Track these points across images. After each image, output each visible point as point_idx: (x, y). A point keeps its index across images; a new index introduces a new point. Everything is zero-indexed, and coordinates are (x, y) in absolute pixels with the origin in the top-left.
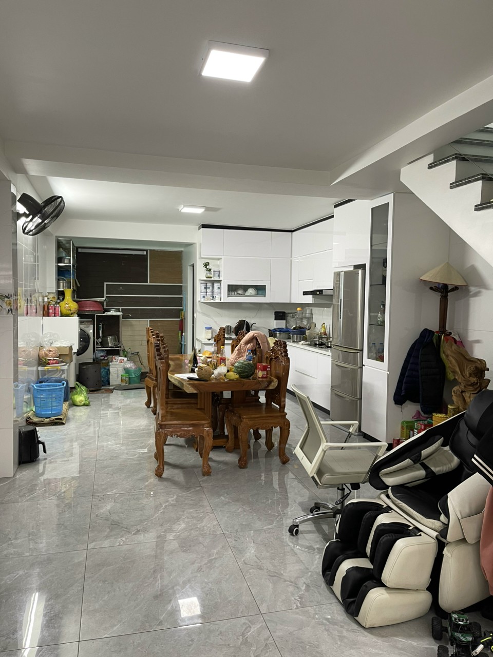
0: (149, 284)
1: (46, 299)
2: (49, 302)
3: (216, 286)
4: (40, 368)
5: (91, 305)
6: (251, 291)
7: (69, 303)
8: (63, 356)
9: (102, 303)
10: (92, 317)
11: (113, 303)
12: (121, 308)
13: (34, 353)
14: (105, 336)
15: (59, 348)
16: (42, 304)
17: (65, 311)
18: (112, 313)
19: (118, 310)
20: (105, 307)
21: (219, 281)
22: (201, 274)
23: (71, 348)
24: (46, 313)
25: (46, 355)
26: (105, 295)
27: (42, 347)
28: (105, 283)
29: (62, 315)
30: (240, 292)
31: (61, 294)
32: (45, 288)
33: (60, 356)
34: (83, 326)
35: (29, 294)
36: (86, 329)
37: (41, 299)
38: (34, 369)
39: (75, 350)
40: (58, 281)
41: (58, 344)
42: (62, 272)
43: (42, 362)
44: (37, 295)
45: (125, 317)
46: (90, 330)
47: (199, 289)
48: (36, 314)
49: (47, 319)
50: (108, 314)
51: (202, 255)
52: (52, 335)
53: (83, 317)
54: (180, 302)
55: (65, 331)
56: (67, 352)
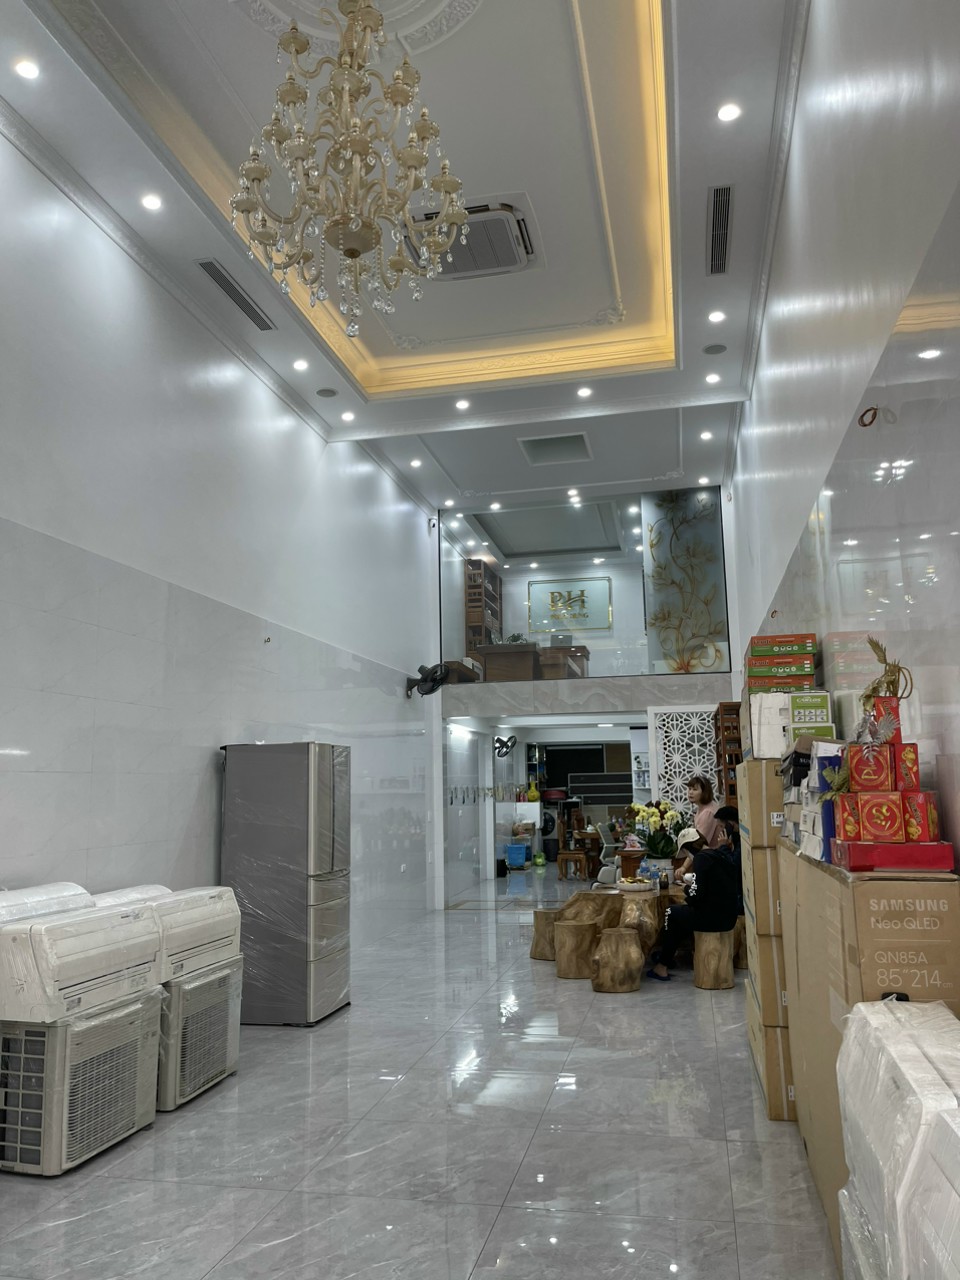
0: (605, 773)
1: (518, 789)
2: (520, 792)
3: (646, 775)
4: (513, 838)
5: (555, 793)
7: (534, 792)
8: (530, 829)
9: (566, 793)
10: (556, 804)
11: (575, 791)
12: (583, 796)
13: (510, 828)
15: (526, 824)
16: (515, 793)
17: (531, 799)
18: (574, 799)
19: (580, 798)
20: (568, 795)
21: (648, 771)
22: (634, 766)
23: (534, 824)
24: (519, 800)
25: (517, 828)
26: (570, 785)
27: (514, 823)
28: (569, 775)
29: (529, 801)
31: (529, 785)
32: (518, 781)
33: (527, 830)
34: (548, 811)
37: (514, 790)
38: (510, 838)
39: (538, 826)
40: (528, 775)
41: (525, 822)
42: (531, 768)
43: (515, 833)
44: (511, 787)
45: (586, 803)
46: (555, 814)
47: (634, 777)
48: (510, 800)
49: (518, 804)
50: (570, 800)
51: (634, 750)
52: (521, 815)
53: (546, 802)
54: (630, 789)
55: (531, 812)
56: (531, 827)
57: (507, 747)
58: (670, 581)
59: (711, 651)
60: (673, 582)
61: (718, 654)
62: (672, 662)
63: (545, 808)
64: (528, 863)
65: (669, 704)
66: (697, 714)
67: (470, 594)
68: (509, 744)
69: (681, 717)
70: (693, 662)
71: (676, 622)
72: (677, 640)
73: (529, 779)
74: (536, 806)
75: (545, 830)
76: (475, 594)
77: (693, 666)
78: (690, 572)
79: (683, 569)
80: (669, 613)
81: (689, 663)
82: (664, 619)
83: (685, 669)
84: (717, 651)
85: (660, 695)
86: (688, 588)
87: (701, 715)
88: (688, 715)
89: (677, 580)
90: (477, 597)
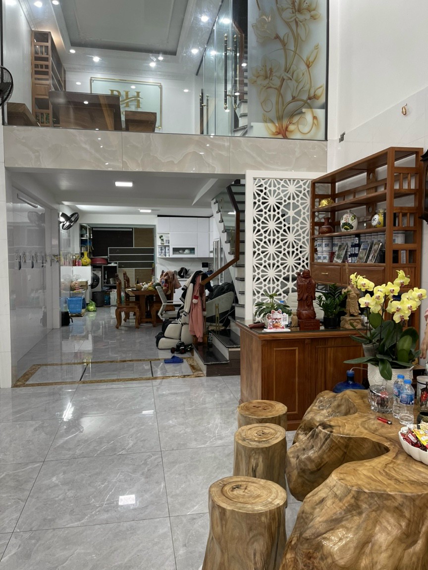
0: (134, 247)
1: (74, 257)
2: (76, 259)
3: (167, 248)
4: (71, 292)
5: (99, 260)
6: (187, 251)
7: (86, 259)
8: (83, 286)
9: (106, 260)
10: (100, 267)
11: (113, 259)
12: (118, 262)
13: (68, 285)
14: (108, 278)
15: (81, 282)
16: (72, 260)
17: (84, 264)
18: (113, 265)
19: (116, 263)
20: (109, 262)
21: (169, 246)
22: (158, 242)
23: (87, 282)
24: (75, 265)
25: (74, 285)
26: (109, 255)
27: (72, 282)
28: (109, 248)
29: (82, 266)
30: (181, 252)
31: (82, 254)
32: (74, 251)
33: (81, 286)
34: (95, 272)
35: (65, 254)
36: (97, 274)
37: (71, 257)
38: (69, 292)
39: (89, 283)
40: (81, 247)
41: (80, 280)
42: (83, 243)
43: (72, 289)
44: (69, 255)
45: (120, 267)
46: (99, 275)
47: (157, 250)
48: (69, 265)
49: (74, 267)
50: (110, 265)
51: (158, 232)
52: (77, 275)
53: (95, 267)
54: (152, 258)
55: (84, 274)
56: (85, 284)
57: (71, 222)
58: (274, 36)
59: (309, 117)
60: (277, 37)
61: (315, 122)
62: (270, 125)
63: (93, 270)
64: (83, 311)
65: (267, 169)
66: (294, 180)
67: (36, 66)
68: (73, 219)
69: (279, 183)
70: (291, 127)
71: (277, 82)
72: (277, 103)
73: (81, 250)
74: (89, 269)
75: (93, 286)
76: (42, 66)
77: (291, 132)
78: (294, 27)
79: (288, 24)
80: (271, 70)
81: (287, 128)
82: (266, 78)
83: (283, 133)
84: (315, 118)
85: (259, 159)
86: (291, 46)
87: (298, 182)
88: (285, 182)
89: (281, 35)
90: (44, 70)
